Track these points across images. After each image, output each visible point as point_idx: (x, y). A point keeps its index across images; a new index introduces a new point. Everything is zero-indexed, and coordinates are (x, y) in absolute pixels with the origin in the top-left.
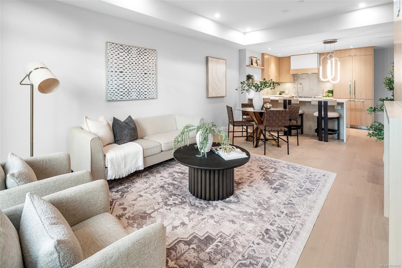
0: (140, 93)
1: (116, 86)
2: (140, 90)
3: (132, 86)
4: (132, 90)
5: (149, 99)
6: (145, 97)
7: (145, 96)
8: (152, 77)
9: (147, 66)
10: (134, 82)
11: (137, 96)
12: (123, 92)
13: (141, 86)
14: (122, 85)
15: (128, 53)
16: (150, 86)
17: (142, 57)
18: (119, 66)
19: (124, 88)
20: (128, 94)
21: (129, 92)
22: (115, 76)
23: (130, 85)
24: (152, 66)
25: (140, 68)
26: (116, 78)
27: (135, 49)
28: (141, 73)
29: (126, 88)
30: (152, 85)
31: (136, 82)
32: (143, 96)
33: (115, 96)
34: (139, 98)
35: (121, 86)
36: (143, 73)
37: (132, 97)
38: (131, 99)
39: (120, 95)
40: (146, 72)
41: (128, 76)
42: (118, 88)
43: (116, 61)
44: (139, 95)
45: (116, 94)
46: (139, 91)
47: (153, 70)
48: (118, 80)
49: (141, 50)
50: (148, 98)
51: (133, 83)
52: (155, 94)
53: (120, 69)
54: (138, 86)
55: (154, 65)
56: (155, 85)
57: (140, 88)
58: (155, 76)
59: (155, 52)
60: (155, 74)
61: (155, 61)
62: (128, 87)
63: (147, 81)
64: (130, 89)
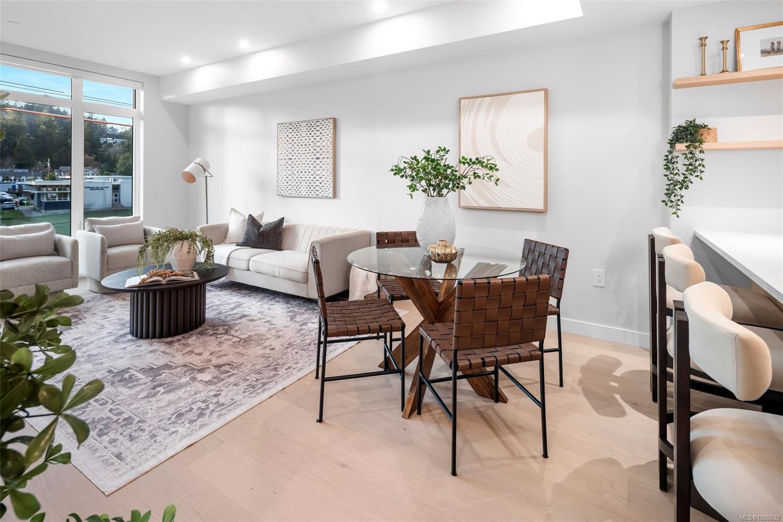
0: (310, 188)
1: (285, 178)
3: (301, 177)
4: (301, 183)
5: (322, 197)
6: (316, 195)
7: (317, 193)
8: (326, 164)
9: (319, 146)
10: (304, 171)
11: (307, 192)
12: (291, 185)
13: (312, 177)
15: (297, 132)
17: (313, 134)
18: (288, 151)
20: (297, 189)
21: (298, 186)
22: (285, 165)
23: (299, 177)
24: (326, 146)
25: (310, 150)
26: (285, 167)
27: (305, 124)
28: (312, 158)
30: (326, 176)
32: (315, 192)
33: (284, 191)
35: (290, 177)
36: (315, 157)
37: (301, 192)
38: (300, 195)
39: (289, 189)
40: (318, 155)
42: (287, 180)
44: (309, 190)
45: (285, 188)
46: (309, 184)
47: (327, 152)
48: (287, 170)
49: (312, 123)
50: (320, 195)
51: (303, 174)
52: (331, 190)
53: (289, 155)
54: (308, 177)
55: (329, 143)
56: (331, 177)
57: (310, 181)
58: (332, 160)
59: (331, 121)
60: (331, 158)
61: (332, 136)
62: (297, 179)
63: (319, 170)
64: (299, 182)
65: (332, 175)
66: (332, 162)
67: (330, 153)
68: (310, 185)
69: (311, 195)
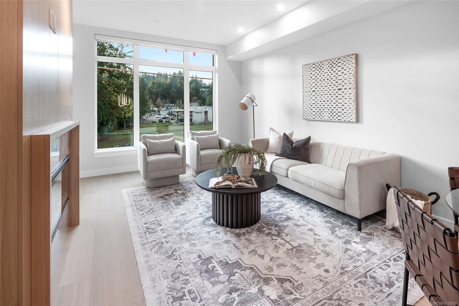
0: (333, 114)
1: (309, 106)
2: (333, 110)
3: (324, 105)
4: (323, 110)
5: (345, 122)
6: (339, 120)
7: (339, 118)
8: (348, 93)
9: (341, 79)
10: (326, 100)
11: (330, 117)
12: (315, 112)
13: (334, 105)
15: (320, 70)
16: (346, 106)
17: (334, 70)
18: (312, 85)
19: (316, 107)
20: (320, 114)
21: (321, 112)
22: (309, 96)
23: (322, 105)
24: (348, 78)
25: (332, 83)
26: (309, 98)
27: (327, 63)
28: (334, 90)
30: (348, 104)
31: (328, 101)
32: (337, 117)
33: (309, 116)
34: (332, 119)
35: (314, 106)
36: (337, 89)
37: (324, 117)
38: (323, 119)
39: (313, 115)
40: (340, 87)
41: (320, 95)
42: (311, 107)
44: (332, 116)
46: (331, 111)
47: (350, 83)
48: (311, 100)
50: (343, 120)
51: (325, 102)
52: (354, 116)
53: (313, 88)
54: (330, 105)
55: (351, 76)
56: (354, 104)
57: (332, 108)
58: (354, 90)
59: (354, 57)
60: (353, 88)
61: (354, 69)
62: (320, 107)
63: (341, 99)
64: (322, 109)
65: (355, 103)
66: (354, 92)
67: (352, 84)
68: (333, 112)
69: (333, 120)
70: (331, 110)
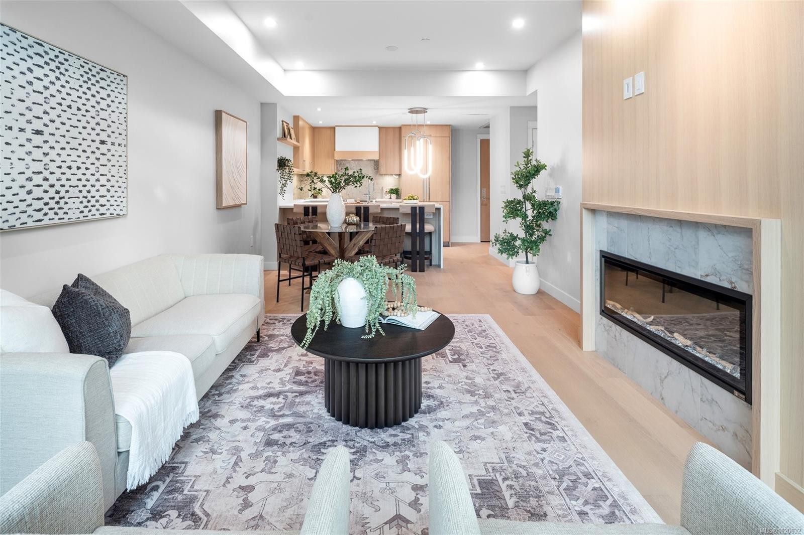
0: (89, 201)
2: (89, 192)
3: (68, 180)
4: (67, 192)
5: (112, 217)
6: (101, 215)
7: (102, 210)
8: (116, 154)
9: (106, 120)
10: (74, 166)
11: (82, 212)
12: (42, 199)
13: (93, 180)
14: (41, 177)
15: (57, 71)
17: (94, 90)
18: (30, 110)
19: (46, 185)
20: (57, 206)
21: (60, 198)
22: (20, 145)
23: (64, 177)
24: (117, 122)
25: (89, 123)
26: (21, 152)
27: (78, 63)
28: (93, 141)
29: (52, 186)
30: (117, 177)
31: (78, 168)
32: (98, 210)
33: (18, 215)
34: (87, 216)
35: (38, 179)
36: (98, 139)
37: (67, 213)
38: (66, 220)
39: (35, 210)
41: (58, 147)
43: (21, 93)
44: (86, 207)
45: (23, 206)
47: (119, 133)
48: (28, 159)
49: (91, 68)
51: (71, 171)
52: (125, 202)
54: (84, 178)
55: (121, 118)
56: (125, 178)
57: (89, 187)
58: (125, 150)
59: (125, 81)
60: (124, 146)
61: (125, 107)
62: (58, 184)
63: (106, 165)
64: (63, 190)
65: (126, 176)
66: (126, 153)
67: (124, 136)
68: (89, 195)
69: (90, 217)
70: (85, 193)
